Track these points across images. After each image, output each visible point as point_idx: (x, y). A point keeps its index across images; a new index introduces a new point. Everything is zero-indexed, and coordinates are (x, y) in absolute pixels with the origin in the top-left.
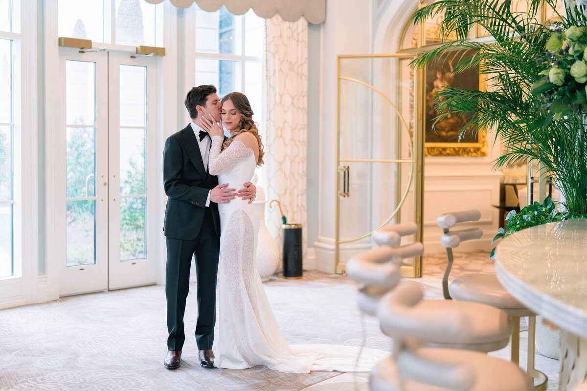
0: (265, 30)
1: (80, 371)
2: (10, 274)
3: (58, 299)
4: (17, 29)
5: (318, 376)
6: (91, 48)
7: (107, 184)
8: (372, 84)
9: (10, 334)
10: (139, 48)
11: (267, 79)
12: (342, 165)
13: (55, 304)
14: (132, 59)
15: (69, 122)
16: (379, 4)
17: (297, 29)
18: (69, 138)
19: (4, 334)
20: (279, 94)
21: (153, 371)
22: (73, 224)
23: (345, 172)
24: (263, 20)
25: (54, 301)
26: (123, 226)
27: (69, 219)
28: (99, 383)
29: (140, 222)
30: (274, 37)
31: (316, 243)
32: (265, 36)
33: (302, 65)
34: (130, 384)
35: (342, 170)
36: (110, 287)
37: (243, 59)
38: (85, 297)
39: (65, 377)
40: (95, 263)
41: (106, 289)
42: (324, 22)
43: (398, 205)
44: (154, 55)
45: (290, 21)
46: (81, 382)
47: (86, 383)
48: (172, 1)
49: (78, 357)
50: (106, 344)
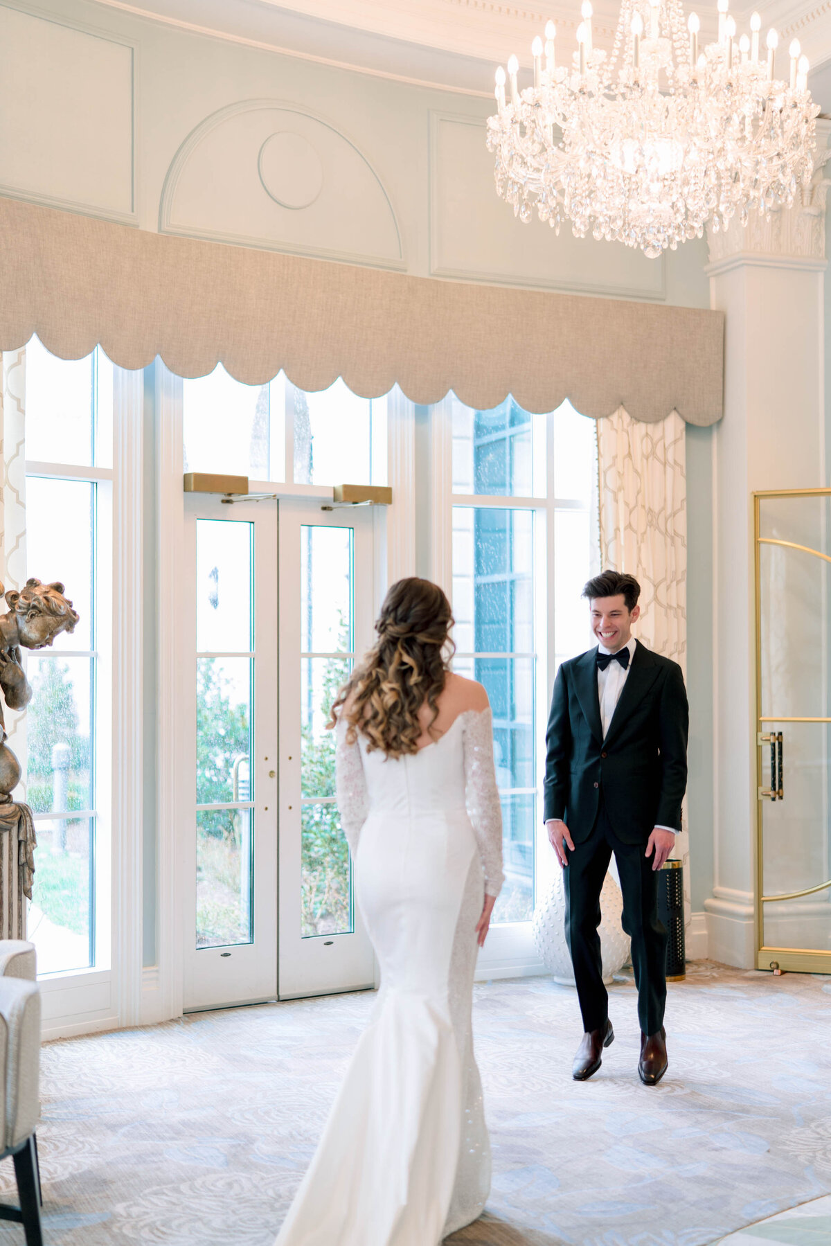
0: (596, 443)
1: (263, 1174)
2: (87, 963)
3: (180, 1017)
4: (105, 460)
6: (246, 493)
7: (276, 774)
9: (103, 1090)
10: (340, 491)
11: (600, 547)
12: (767, 729)
13: (176, 1028)
14: (325, 511)
15: (202, 646)
17: (663, 437)
19: (92, 1089)
23: (773, 745)
24: (592, 422)
25: (172, 1020)
30: (615, 457)
31: (710, 902)
32: (596, 456)
33: (674, 514)
35: (768, 740)
36: (281, 994)
37: (550, 504)
38: (233, 1013)
40: (252, 941)
41: (273, 998)
42: (719, 422)
44: (371, 503)
45: (647, 422)
46: (272, 1197)
47: (281, 1200)
48: (405, 390)
49: (252, 1143)
50: (302, 1117)
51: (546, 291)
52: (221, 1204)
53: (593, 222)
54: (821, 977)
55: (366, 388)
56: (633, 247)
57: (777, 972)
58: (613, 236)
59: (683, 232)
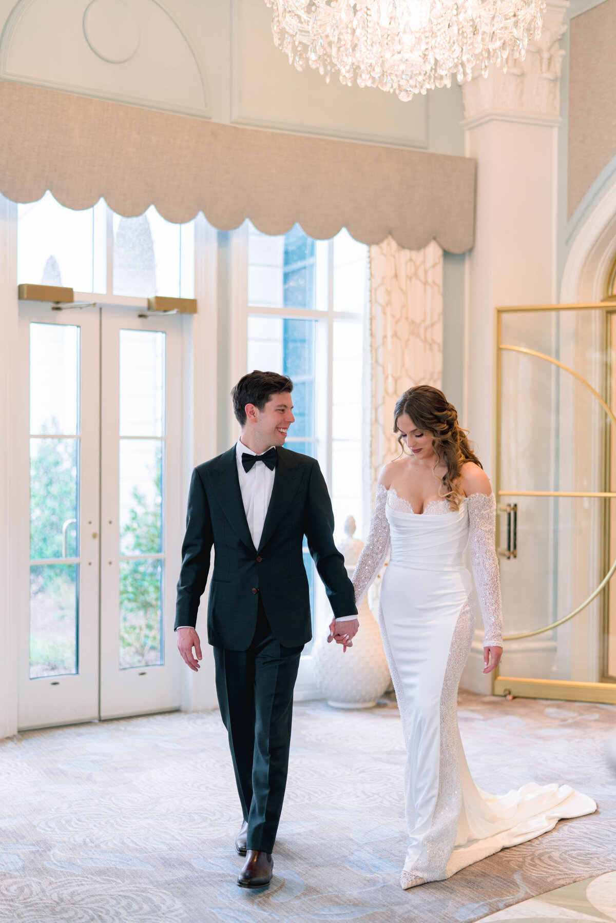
0: (368, 265)
1: (52, 879)
3: (14, 736)
5: (482, 903)
6: (72, 301)
7: (98, 536)
8: (558, 356)
10: (153, 301)
11: (371, 351)
12: (504, 501)
13: (10, 745)
14: (141, 319)
15: (35, 429)
16: (570, 215)
17: (424, 261)
18: (34, 453)
20: (393, 377)
21: (181, 882)
22: (40, 596)
23: (509, 514)
24: (364, 247)
25: (8, 738)
26: (121, 603)
27: (34, 588)
28: (87, 903)
29: (152, 596)
30: (384, 278)
32: (369, 276)
33: (432, 325)
34: (141, 908)
35: (505, 510)
36: (102, 715)
37: (330, 316)
38: (60, 732)
39: (26, 890)
40: (77, 673)
41: (95, 719)
42: (471, 250)
43: (604, 577)
44: (177, 311)
45: (411, 249)
46: (55, 901)
47: (63, 904)
48: (209, 218)
49: (49, 850)
50: (97, 825)
51: (327, 138)
52: (10, 908)
53: (356, 70)
54: (545, 702)
55: (175, 215)
56: (389, 91)
57: (509, 697)
58: (373, 82)
59: (432, 81)
